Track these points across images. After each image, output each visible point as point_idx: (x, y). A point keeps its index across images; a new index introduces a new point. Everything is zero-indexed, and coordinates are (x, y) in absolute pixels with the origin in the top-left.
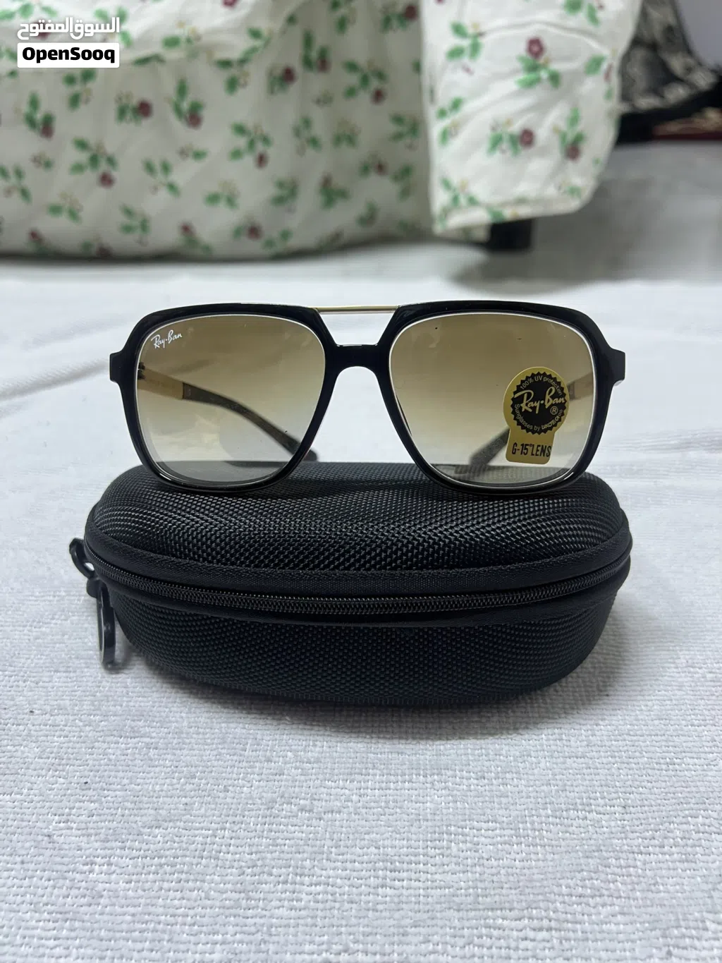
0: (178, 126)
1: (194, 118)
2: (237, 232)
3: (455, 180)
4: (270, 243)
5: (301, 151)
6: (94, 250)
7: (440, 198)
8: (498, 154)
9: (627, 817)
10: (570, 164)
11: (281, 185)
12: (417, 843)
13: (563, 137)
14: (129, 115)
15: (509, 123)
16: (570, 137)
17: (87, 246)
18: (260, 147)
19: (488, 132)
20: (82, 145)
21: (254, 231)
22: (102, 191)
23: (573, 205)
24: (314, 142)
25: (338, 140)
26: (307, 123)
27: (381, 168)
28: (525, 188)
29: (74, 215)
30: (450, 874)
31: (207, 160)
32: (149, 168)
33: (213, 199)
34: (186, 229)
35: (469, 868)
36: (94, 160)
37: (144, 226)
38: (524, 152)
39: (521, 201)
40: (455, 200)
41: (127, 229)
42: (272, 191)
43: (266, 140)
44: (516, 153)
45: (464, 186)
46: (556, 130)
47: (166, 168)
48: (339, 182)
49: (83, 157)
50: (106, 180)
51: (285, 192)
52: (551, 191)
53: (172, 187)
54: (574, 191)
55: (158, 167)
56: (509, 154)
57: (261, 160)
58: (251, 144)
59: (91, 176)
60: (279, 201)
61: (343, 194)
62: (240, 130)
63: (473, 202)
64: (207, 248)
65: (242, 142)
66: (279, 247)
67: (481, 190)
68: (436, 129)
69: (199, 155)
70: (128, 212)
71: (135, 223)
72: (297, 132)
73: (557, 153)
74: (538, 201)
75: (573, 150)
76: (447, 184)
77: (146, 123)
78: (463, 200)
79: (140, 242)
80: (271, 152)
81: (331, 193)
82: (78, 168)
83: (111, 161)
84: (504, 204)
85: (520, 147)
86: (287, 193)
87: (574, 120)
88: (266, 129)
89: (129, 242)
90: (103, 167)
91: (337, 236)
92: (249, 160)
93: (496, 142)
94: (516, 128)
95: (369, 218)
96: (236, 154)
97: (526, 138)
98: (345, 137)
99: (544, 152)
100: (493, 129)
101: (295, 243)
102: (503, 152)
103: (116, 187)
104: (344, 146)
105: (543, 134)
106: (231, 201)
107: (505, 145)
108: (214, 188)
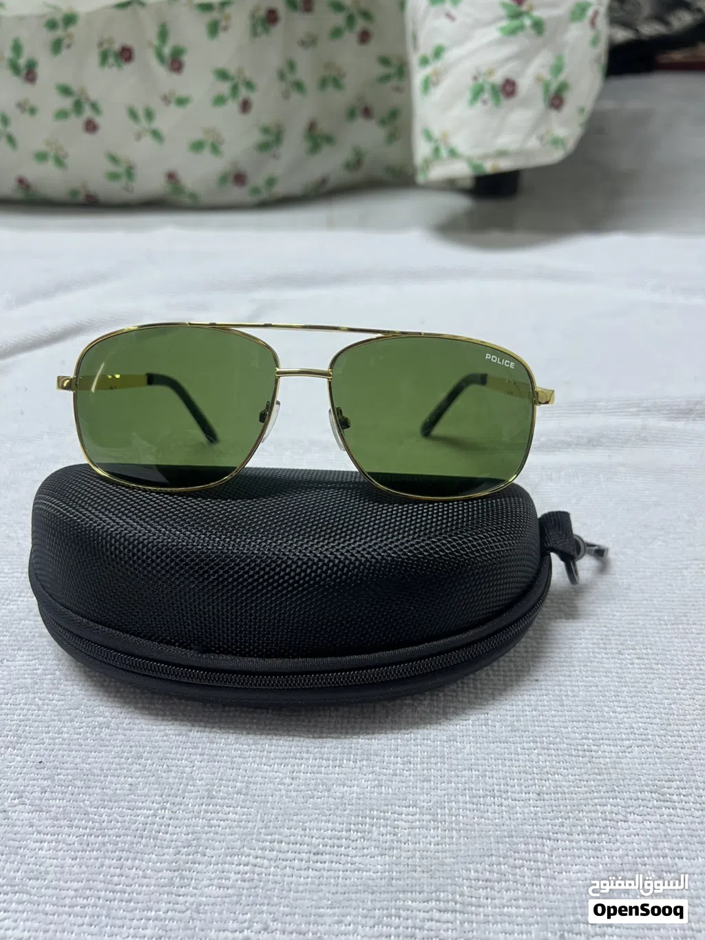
0: (161, 71)
1: (175, 63)
2: (223, 179)
3: (436, 132)
4: (256, 191)
5: (286, 96)
6: (81, 198)
7: (422, 150)
8: (479, 105)
9: (539, 803)
10: (553, 114)
11: (266, 130)
12: (341, 826)
13: (547, 86)
14: (111, 60)
15: (491, 72)
16: (554, 87)
17: (74, 193)
18: (243, 92)
19: (470, 82)
20: (66, 91)
21: (240, 179)
22: (87, 137)
23: (556, 155)
24: (299, 86)
25: (323, 83)
26: (292, 66)
27: (367, 112)
28: (506, 141)
29: (59, 162)
30: (369, 857)
31: (189, 107)
32: (133, 114)
33: (198, 146)
34: (171, 177)
35: (387, 852)
36: (78, 106)
37: (130, 172)
38: (505, 103)
39: (502, 154)
40: (436, 151)
41: (114, 176)
42: (257, 137)
43: (250, 85)
44: (497, 102)
45: (445, 136)
46: (539, 79)
47: (150, 115)
48: (324, 127)
49: (67, 103)
50: (91, 127)
51: (270, 138)
52: (533, 143)
53: (156, 134)
54: (556, 142)
55: (141, 113)
56: (491, 103)
57: (245, 106)
58: (235, 89)
59: (76, 123)
60: (264, 147)
61: (329, 139)
62: (223, 75)
63: (453, 153)
64: (193, 196)
65: (225, 88)
66: (264, 195)
67: (461, 143)
68: (419, 75)
69: (182, 102)
70: (114, 159)
71: (121, 170)
72: (282, 76)
73: (540, 104)
74: (519, 153)
75: (556, 100)
76: (428, 136)
77: (128, 68)
78: (444, 153)
79: (126, 189)
80: (255, 97)
81: (316, 138)
82: (62, 115)
83: (94, 107)
84: (486, 157)
85: (502, 97)
86: (272, 139)
87: (557, 69)
88: (249, 74)
89: (114, 190)
90: (88, 113)
91: (324, 181)
92: (233, 106)
93: (477, 93)
94: (498, 78)
95: (356, 163)
96: (220, 100)
97: (508, 89)
98: (331, 80)
99: (525, 103)
100: (475, 78)
101: (280, 189)
102: (485, 102)
103: (100, 132)
104: (330, 89)
105: (525, 84)
106: (215, 149)
107: (486, 95)
108: (199, 135)
